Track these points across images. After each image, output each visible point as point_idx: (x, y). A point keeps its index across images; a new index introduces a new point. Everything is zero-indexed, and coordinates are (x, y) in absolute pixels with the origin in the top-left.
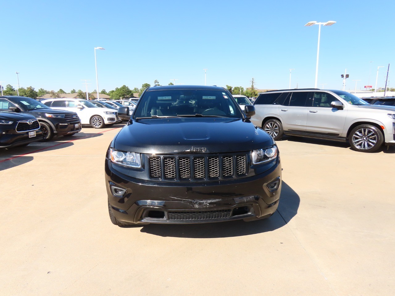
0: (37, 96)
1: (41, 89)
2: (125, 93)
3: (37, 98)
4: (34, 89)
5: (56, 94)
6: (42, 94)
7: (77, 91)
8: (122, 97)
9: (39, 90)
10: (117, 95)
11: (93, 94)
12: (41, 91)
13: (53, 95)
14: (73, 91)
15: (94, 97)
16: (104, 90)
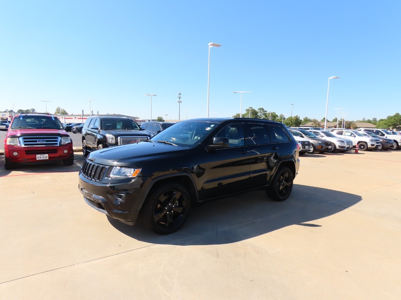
0: (300, 124)
1: (306, 118)
2: (396, 122)
3: (301, 125)
4: (299, 117)
5: (317, 123)
6: (306, 122)
7: (339, 119)
8: (392, 127)
9: (304, 118)
10: (386, 124)
11: (356, 123)
12: (305, 120)
13: (315, 123)
14: (335, 120)
15: (356, 126)
16: (375, 118)
